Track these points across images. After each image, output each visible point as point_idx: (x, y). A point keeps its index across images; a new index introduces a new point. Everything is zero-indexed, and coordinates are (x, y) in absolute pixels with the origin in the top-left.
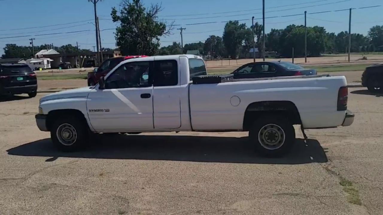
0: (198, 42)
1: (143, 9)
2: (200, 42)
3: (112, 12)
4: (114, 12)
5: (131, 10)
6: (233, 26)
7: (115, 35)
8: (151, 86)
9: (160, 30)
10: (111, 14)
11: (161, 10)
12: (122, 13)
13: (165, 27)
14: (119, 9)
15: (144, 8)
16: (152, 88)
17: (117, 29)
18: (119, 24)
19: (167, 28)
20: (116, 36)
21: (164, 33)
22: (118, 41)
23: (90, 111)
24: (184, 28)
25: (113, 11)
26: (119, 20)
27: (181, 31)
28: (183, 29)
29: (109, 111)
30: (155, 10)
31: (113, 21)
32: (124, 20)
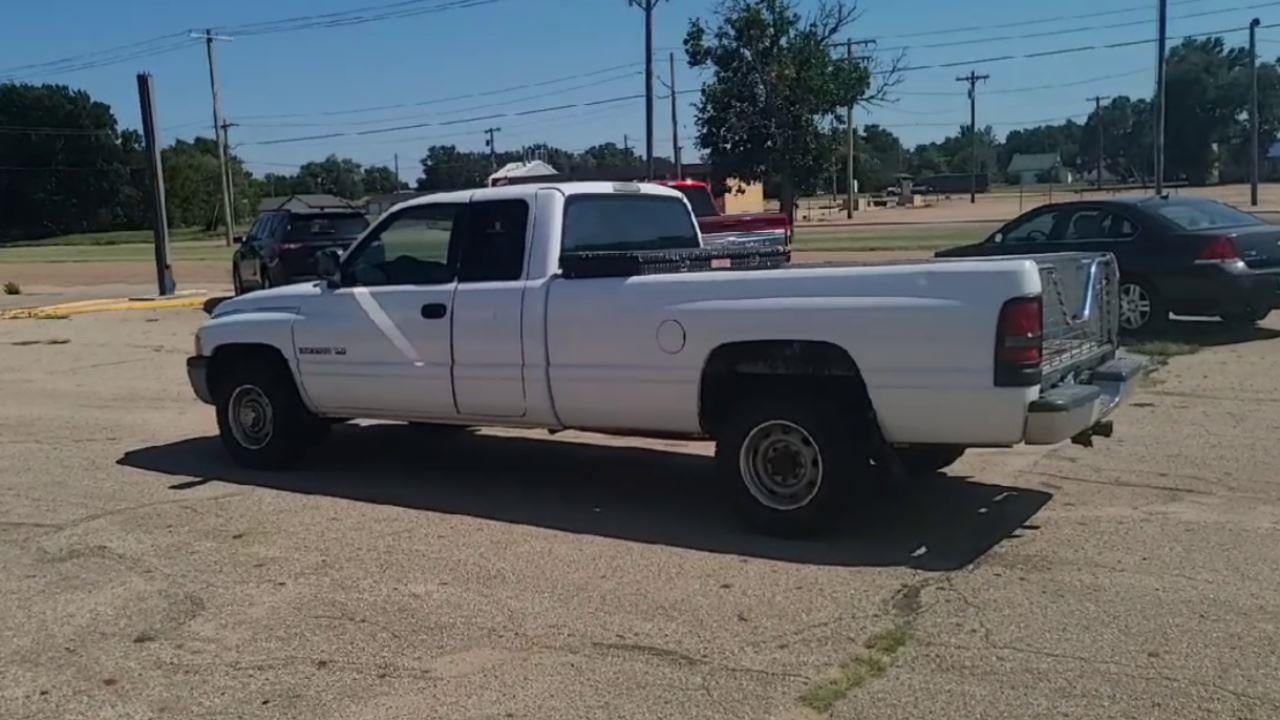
0: (1063, 122)
1: (791, 19)
3: (688, 35)
4: (695, 34)
5: (747, 27)
7: (696, 113)
8: (450, 281)
9: (852, 83)
10: (686, 42)
11: (853, 20)
12: (720, 36)
13: (868, 78)
14: (712, 23)
15: (795, 15)
16: (451, 286)
17: (703, 91)
18: (708, 73)
19: (875, 83)
20: (700, 115)
21: (865, 97)
22: (705, 131)
23: (302, 351)
25: (693, 32)
26: (709, 62)
28: (978, 78)
29: (344, 353)
30: (832, 22)
31: (689, 63)
32: (724, 59)
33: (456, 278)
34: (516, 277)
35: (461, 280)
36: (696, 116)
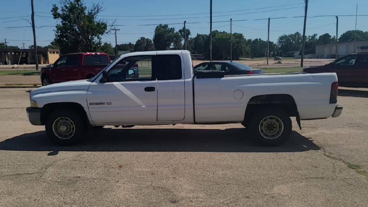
0: (129, 43)
1: (84, 8)
2: (130, 43)
3: (53, 9)
4: (55, 9)
5: (72, 9)
6: (162, 29)
7: (56, 33)
9: (101, 28)
10: (52, 11)
11: (103, 10)
12: (63, 10)
13: (106, 27)
14: (60, 6)
15: (85, 7)
16: (156, 81)
17: (57, 27)
18: (59, 21)
19: (108, 28)
20: (57, 34)
21: (105, 32)
23: (90, 104)
24: (119, 29)
25: (54, 8)
26: (60, 18)
27: (115, 32)
28: (117, 30)
29: (111, 104)
30: (96, 10)
31: (54, 17)
32: (65, 18)
33: (156, 79)
34: (180, 78)
35: (158, 80)
36: (55, 34)
